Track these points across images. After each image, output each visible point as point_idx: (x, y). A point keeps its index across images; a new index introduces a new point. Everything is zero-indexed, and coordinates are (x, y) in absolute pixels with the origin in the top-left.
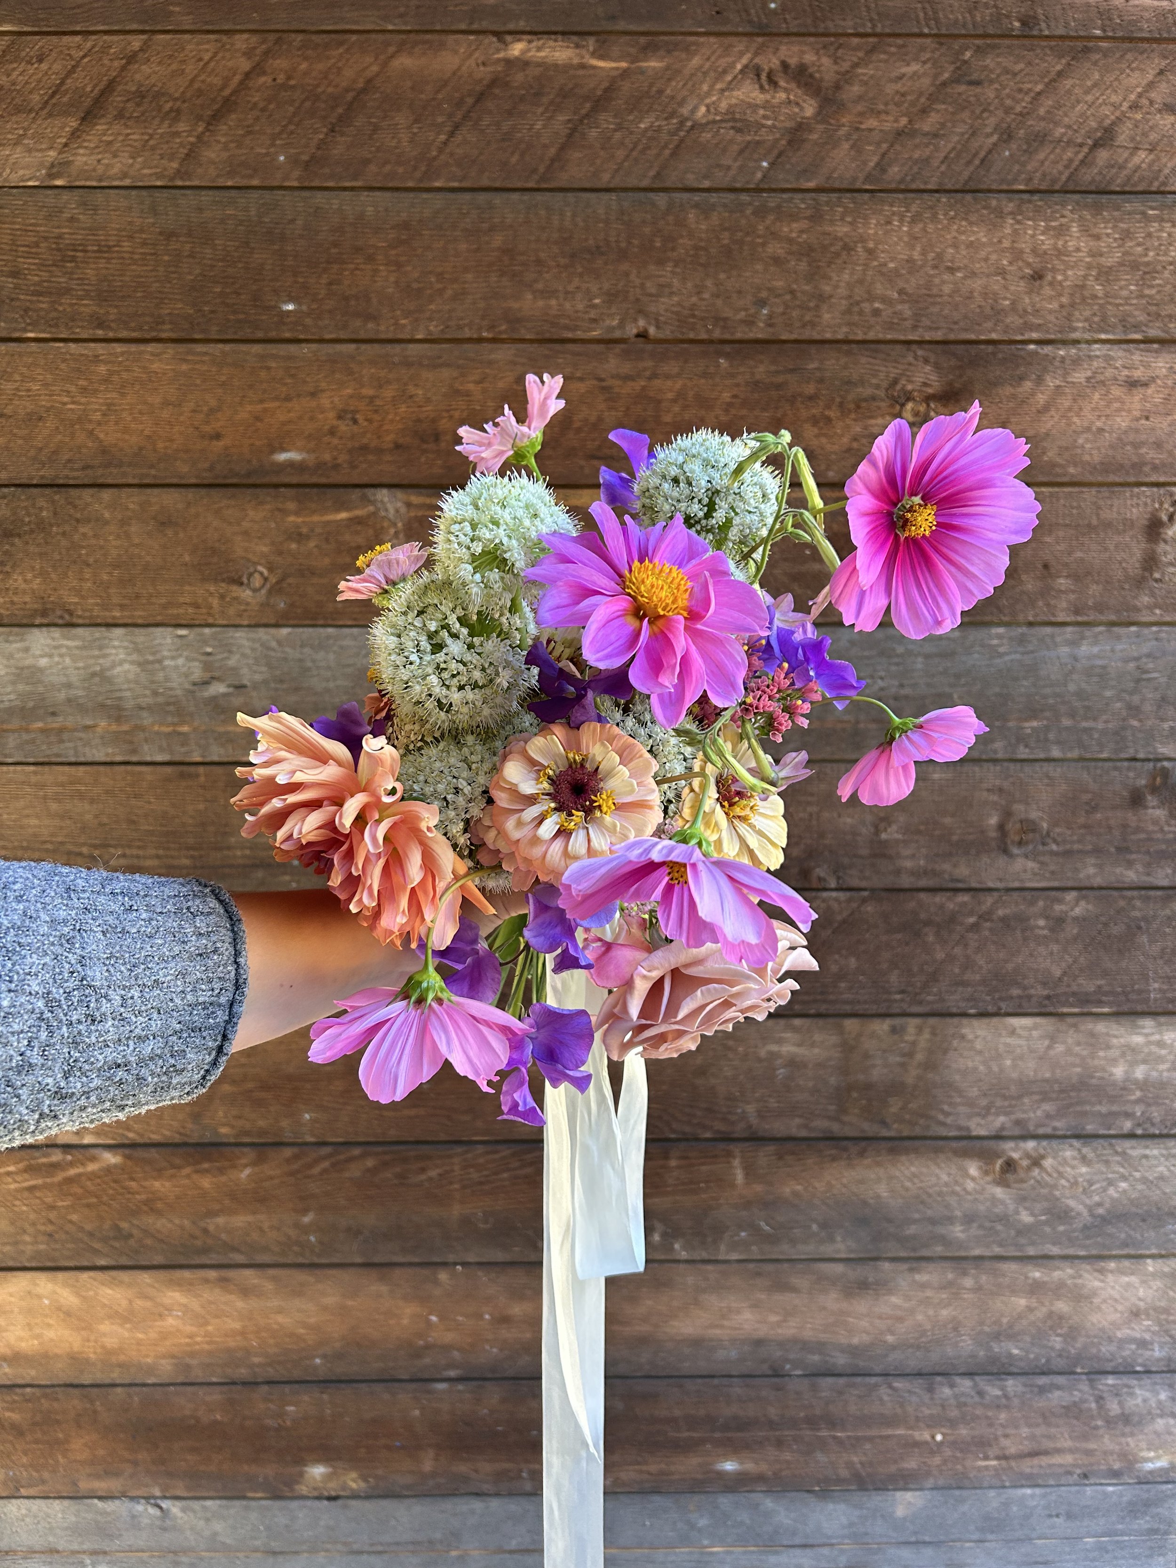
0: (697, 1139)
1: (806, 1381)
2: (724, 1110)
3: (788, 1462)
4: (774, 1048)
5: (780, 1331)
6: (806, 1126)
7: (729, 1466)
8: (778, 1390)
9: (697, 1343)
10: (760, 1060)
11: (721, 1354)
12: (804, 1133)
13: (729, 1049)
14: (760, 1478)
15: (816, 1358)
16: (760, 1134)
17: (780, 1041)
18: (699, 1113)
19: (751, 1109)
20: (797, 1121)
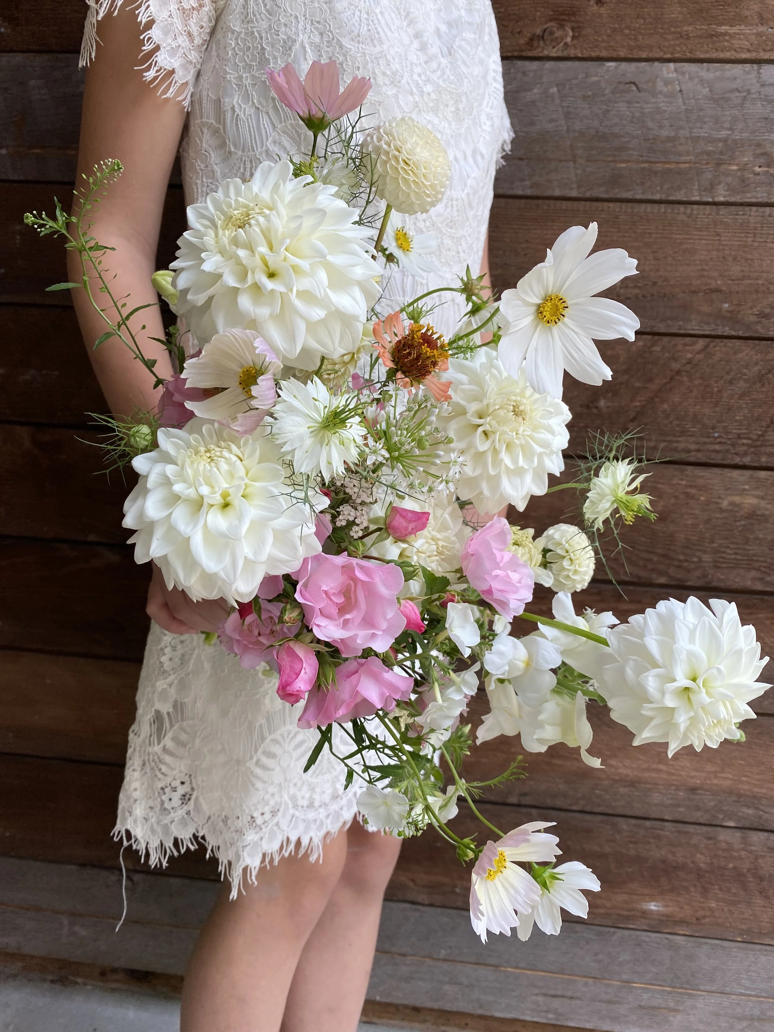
0: (651, 585)
1: (738, 834)
2: (681, 557)
3: (711, 909)
4: (737, 499)
5: (715, 781)
6: (761, 579)
7: (653, 906)
8: (709, 838)
9: (633, 784)
10: (721, 510)
11: (656, 798)
12: (759, 587)
13: (692, 497)
14: (682, 922)
15: (750, 811)
16: (715, 584)
17: (742, 492)
18: (655, 559)
19: (706, 558)
20: (753, 574)
